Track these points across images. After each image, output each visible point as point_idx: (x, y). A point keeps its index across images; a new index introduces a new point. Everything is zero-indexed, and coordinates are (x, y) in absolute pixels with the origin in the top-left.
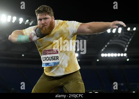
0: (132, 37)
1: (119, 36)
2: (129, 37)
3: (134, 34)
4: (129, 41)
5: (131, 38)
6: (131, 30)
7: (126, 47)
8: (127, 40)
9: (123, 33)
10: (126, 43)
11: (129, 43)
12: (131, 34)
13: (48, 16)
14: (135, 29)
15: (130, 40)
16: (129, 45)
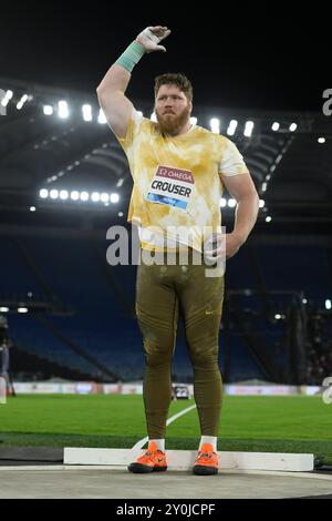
0: (284, 151)
1: (247, 145)
2: (275, 151)
3: (290, 142)
4: (274, 163)
5: (280, 153)
6: (283, 131)
7: (264, 180)
8: (270, 160)
9: (259, 137)
10: (265, 169)
11: (273, 168)
12: (281, 143)
13: (182, 94)
14: (293, 127)
15: (279, 158)
16: (274, 175)
